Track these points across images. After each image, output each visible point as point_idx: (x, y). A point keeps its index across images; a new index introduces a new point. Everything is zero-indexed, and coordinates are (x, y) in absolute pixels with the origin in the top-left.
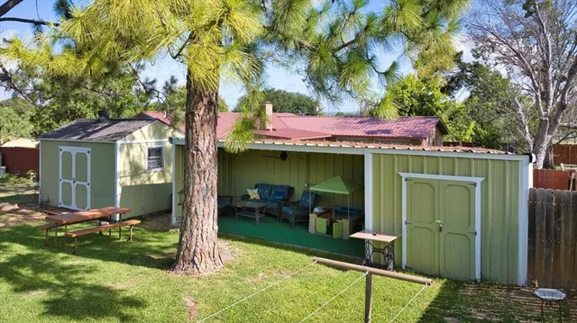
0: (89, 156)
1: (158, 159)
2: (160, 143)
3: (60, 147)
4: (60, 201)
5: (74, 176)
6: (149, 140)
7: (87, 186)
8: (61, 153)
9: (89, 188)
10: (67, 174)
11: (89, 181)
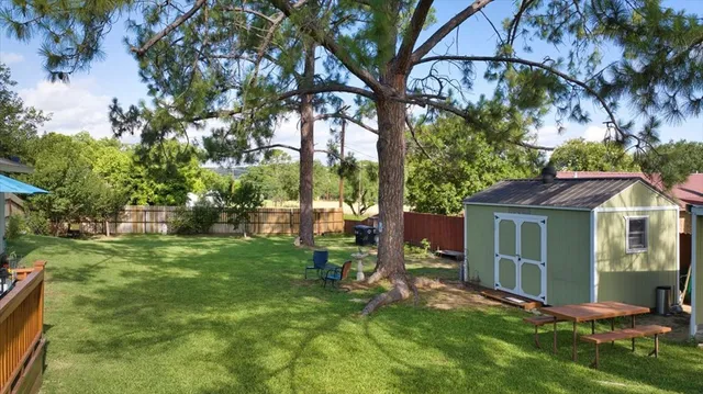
0: (544, 227)
1: (640, 235)
2: (644, 212)
3: (496, 214)
4: (497, 281)
5: (518, 250)
6: (630, 209)
7: (541, 267)
8: (497, 222)
9: (544, 270)
10: (508, 247)
11: (544, 258)
